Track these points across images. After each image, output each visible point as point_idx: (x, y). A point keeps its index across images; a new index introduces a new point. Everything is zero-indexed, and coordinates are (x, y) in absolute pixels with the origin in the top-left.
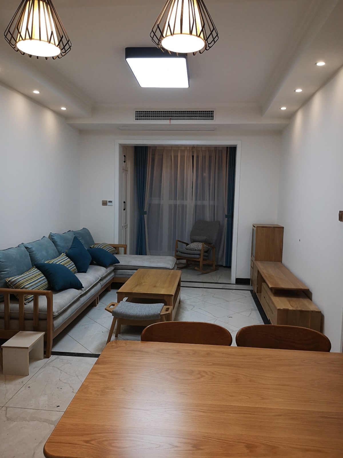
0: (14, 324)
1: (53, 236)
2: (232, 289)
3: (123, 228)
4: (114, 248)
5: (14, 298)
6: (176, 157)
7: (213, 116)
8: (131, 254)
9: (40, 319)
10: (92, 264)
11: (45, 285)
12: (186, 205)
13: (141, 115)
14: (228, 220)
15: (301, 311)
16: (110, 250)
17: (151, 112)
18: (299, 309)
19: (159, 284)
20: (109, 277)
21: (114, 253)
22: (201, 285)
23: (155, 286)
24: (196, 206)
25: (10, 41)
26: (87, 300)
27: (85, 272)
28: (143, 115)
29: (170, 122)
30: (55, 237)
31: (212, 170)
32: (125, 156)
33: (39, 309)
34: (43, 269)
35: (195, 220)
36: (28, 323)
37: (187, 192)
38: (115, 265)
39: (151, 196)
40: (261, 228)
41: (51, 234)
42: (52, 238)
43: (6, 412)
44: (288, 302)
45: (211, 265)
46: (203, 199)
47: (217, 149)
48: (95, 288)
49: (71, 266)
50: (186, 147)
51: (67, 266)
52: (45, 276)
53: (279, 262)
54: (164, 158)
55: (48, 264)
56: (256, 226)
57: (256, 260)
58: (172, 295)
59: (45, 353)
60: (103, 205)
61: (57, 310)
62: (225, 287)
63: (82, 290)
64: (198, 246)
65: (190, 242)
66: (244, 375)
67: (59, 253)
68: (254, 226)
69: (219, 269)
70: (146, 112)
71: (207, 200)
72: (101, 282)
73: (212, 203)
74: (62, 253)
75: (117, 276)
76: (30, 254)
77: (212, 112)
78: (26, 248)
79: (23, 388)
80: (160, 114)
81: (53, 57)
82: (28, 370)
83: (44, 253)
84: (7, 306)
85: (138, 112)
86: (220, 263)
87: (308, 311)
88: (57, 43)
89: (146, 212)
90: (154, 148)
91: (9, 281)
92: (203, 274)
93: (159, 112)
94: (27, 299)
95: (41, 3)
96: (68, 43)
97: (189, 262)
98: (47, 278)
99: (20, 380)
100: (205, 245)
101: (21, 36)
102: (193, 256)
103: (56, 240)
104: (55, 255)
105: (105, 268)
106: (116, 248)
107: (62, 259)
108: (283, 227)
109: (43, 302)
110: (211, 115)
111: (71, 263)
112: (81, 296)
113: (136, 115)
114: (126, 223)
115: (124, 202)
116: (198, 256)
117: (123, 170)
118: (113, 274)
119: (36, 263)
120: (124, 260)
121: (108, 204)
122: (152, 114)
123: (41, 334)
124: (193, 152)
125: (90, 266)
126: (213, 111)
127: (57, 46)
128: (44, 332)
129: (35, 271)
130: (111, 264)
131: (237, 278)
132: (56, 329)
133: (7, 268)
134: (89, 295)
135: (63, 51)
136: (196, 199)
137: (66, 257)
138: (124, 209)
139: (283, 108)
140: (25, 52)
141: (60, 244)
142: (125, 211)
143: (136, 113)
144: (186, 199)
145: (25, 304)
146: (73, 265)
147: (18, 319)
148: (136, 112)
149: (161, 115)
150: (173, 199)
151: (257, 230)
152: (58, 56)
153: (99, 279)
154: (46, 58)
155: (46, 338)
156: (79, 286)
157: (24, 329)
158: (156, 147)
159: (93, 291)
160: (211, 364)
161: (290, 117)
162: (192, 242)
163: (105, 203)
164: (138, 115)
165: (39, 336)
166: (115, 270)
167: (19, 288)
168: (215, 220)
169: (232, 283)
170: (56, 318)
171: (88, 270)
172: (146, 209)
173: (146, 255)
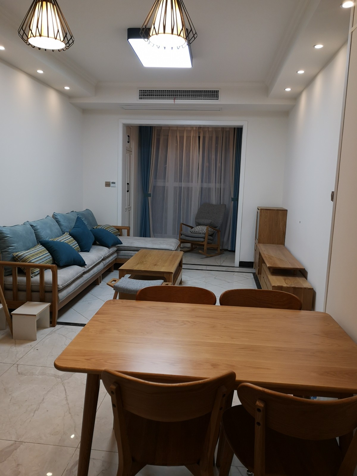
0: (22, 295)
1: (57, 216)
2: (235, 272)
3: (126, 210)
4: (117, 229)
5: (22, 271)
6: (182, 138)
7: (218, 96)
8: (134, 236)
9: (46, 292)
10: (95, 244)
11: (50, 261)
12: (192, 188)
13: (145, 94)
14: (234, 203)
15: (294, 288)
16: (113, 231)
17: (156, 91)
18: (293, 286)
19: (160, 263)
20: (111, 258)
21: (117, 235)
22: (204, 268)
23: (155, 265)
24: (202, 188)
25: (22, 37)
26: (90, 277)
27: (88, 251)
28: (147, 94)
29: (174, 101)
30: (58, 217)
31: (219, 152)
32: (128, 136)
33: (45, 282)
34: (48, 246)
35: (201, 204)
36: (35, 295)
37: (192, 175)
38: (118, 246)
39: (156, 177)
40: (265, 211)
41: (55, 214)
42: (55, 218)
43: (17, 368)
44: (283, 281)
45: (216, 249)
46: (209, 182)
47: (224, 130)
48: (98, 266)
49: (74, 244)
50: (192, 127)
51: (71, 244)
52: (49, 252)
53: (282, 244)
54: (169, 140)
55: (53, 242)
56: (259, 209)
57: (259, 242)
58: (172, 273)
59: (51, 323)
60: (106, 186)
61: (61, 284)
62: (229, 269)
63: (85, 267)
64: (202, 229)
65: (195, 225)
66: (220, 324)
67: (62, 232)
68: (258, 209)
69: (224, 253)
70: (150, 91)
71: (213, 183)
72: (104, 262)
73: (218, 186)
74: (65, 233)
75: (120, 257)
76: (35, 232)
77: (217, 92)
78: (31, 226)
79: (32, 350)
80: (164, 93)
81: (59, 50)
82: (36, 336)
83: (48, 231)
84: (15, 279)
85: (142, 91)
86: (226, 248)
87: (301, 288)
88: (62, 39)
89: (151, 194)
90: (159, 129)
91: (17, 256)
92: (207, 257)
93: (164, 91)
94: (33, 273)
95: (49, 4)
96: (71, 38)
97: (194, 246)
98: (51, 254)
99: (29, 344)
100: (210, 229)
101: (32, 33)
102: (197, 239)
103: (60, 220)
104: (59, 234)
105: (107, 249)
106: (119, 230)
107: (66, 238)
108: (287, 210)
109: (48, 276)
110: (216, 95)
111: (75, 242)
112: (84, 273)
113: (139, 94)
114: (129, 205)
115: (128, 184)
116: (202, 240)
117: (127, 151)
118: (115, 255)
119: (40, 240)
120: (126, 241)
121: (112, 185)
122: (156, 93)
123: (47, 305)
124: (199, 133)
125: (93, 246)
126: (219, 91)
127: (62, 42)
128: (49, 302)
129: (40, 248)
130: (114, 245)
131: (241, 261)
132: (60, 301)
133: (14, 243)
134: (92, 272)
135: (68, 45)
136: (202, 182)
137: (69, 236)
138: (128, 191)
139: (288, 90)
140: (35, 45)
141: (63, 224)
142: (128, 193)
143: (140, 93)
144: (192, 182)
145: (32, 277)
146: (76, 244)
147: (24, 291)
148: (140, 91)
149: (166, 94)
150: (178, 181)
151: (261, 212)
152: (63, 49)
153: (101, 258)
154: (53, 51)
155: (52, 308)
156: (82, 264)
157: (31, 300)
158: (161, 127)
159: (95, 270)
160: (194, 316)
161: (295, 98)
162: (197, 226)
163: (108, 184)
164: (142, 94)
165: (45, 306)
166: (117, 251)
167: (26, 262)
168: (221, 203)
169: (235, 266)
170: (60, 290)
171: (91, 249)
172: (150, 191)
173: (150, 237)
